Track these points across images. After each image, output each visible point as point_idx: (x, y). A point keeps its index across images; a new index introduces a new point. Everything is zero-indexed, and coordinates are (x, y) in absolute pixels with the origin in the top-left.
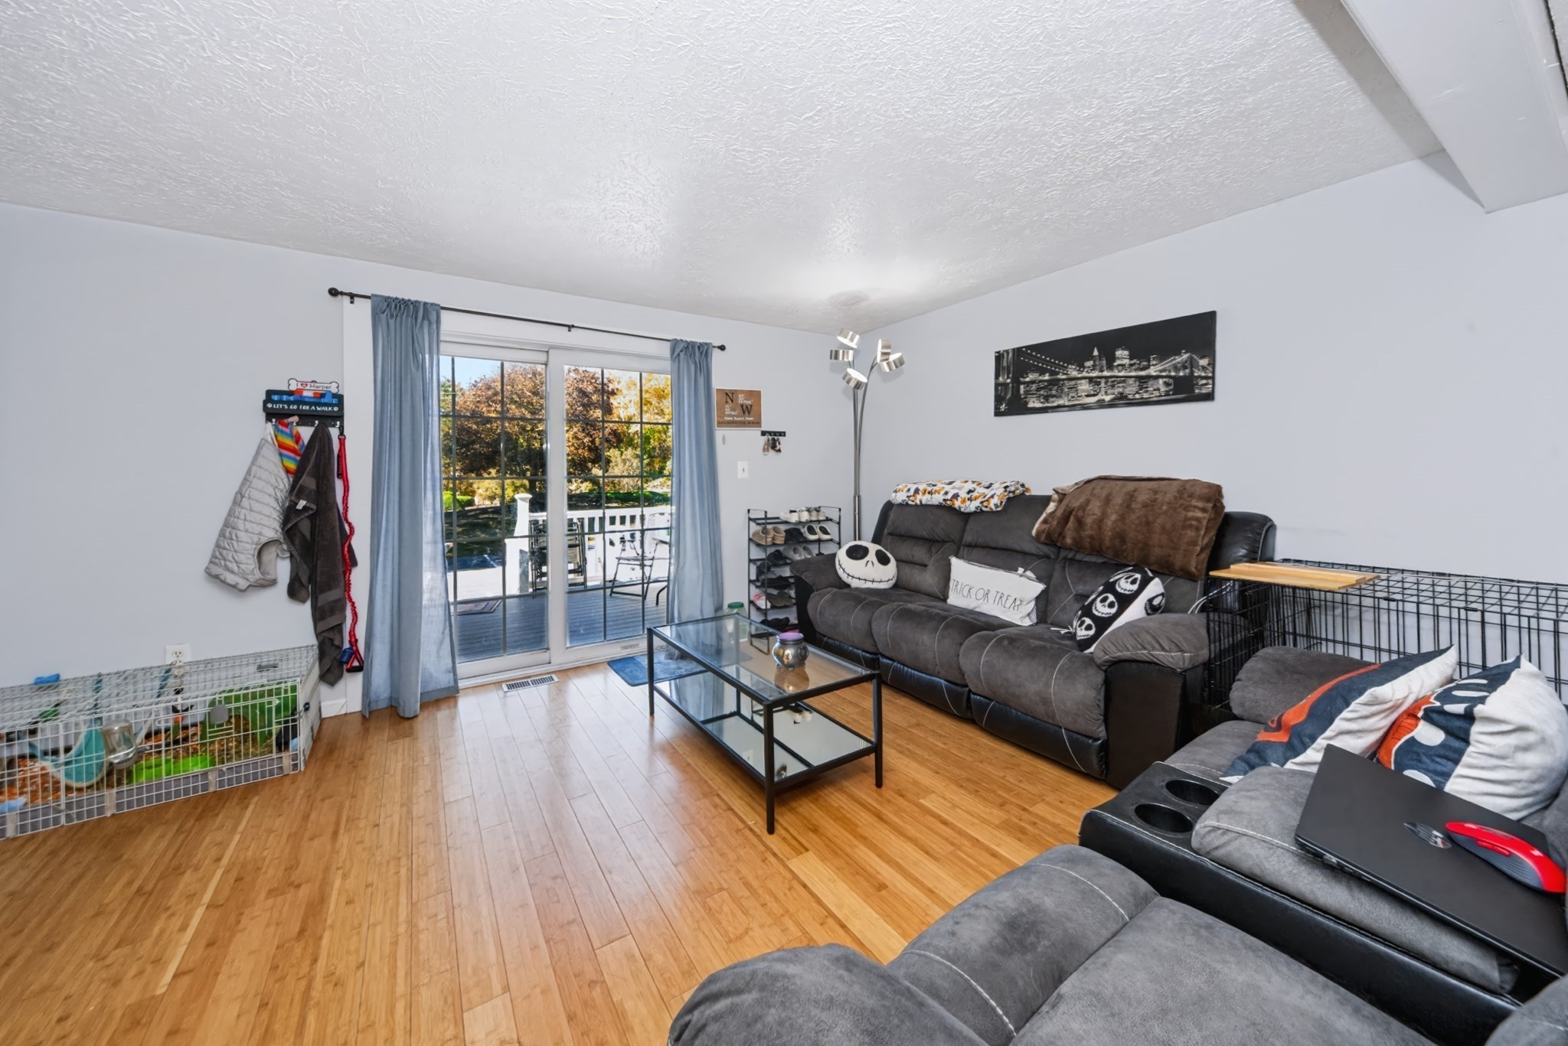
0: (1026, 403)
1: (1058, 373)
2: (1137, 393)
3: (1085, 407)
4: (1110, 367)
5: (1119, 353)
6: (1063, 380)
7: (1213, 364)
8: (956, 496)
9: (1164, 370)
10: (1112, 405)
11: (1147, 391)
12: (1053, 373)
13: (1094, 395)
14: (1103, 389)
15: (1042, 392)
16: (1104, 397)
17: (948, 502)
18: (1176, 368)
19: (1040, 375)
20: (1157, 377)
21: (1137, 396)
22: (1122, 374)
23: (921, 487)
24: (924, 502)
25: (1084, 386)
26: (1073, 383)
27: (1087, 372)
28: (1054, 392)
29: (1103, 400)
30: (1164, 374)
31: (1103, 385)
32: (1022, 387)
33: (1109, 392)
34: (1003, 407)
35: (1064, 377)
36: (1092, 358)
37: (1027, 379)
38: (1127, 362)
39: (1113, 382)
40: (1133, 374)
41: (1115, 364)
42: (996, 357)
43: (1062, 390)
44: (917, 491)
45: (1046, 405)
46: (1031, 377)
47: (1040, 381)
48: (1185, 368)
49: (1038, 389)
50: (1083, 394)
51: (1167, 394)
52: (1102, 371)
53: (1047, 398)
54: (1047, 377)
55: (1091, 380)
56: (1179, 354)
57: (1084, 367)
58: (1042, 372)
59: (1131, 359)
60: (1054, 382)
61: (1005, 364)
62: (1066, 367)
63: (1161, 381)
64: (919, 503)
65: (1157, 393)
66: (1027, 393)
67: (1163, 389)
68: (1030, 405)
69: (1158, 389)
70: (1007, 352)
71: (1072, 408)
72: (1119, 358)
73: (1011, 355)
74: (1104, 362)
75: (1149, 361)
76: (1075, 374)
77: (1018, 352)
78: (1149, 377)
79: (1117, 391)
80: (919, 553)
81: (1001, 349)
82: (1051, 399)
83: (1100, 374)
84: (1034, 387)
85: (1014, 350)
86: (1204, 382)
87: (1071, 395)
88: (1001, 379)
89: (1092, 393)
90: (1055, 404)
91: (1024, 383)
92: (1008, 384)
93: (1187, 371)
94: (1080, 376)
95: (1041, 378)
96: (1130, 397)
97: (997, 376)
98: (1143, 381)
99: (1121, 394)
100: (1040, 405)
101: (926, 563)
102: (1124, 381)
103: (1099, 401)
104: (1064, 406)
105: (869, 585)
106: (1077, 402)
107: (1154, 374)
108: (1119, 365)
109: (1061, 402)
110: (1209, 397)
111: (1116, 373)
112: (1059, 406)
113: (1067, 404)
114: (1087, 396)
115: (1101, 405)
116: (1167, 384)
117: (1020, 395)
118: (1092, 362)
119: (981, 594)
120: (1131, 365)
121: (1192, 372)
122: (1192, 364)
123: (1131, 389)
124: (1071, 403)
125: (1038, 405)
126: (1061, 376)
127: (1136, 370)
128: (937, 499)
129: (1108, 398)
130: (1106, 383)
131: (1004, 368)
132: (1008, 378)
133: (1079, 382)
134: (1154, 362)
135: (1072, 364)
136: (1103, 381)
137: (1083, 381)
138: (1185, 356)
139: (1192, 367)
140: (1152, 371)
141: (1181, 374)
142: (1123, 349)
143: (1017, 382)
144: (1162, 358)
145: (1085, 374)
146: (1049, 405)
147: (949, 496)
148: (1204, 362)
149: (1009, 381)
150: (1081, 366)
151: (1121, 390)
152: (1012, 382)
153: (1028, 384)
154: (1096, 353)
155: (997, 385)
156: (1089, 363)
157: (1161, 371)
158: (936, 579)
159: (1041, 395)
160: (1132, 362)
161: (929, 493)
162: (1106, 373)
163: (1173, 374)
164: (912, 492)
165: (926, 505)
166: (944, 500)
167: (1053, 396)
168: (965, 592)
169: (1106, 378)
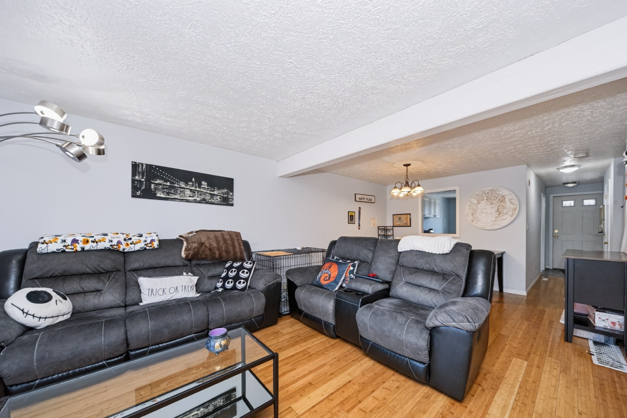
0: (156, 194)
1: (175, 184)
2: (210, 199)
3: (188, 201)
4: (200, 187)
5: (203, 183)
6: (177, 187)
7: (233, 195)
8: (119, 243)
9: (219, 193)
10: (200, 202)
11: (213, 199)
12: (171, 183)
13: (192, 197)
14: (196, 195)
15: (165, 190)
16: (197, 198)
17: (115, 247)
18: (223, 193)
19: (164, 182)
20: (217, 195)
21: (210, 200)
22: (204, 191)
23: (80, 238)
24: (86, 249)
25: (188, 192)
26: (182, 190)
27: (189, 186)
28: (172, 192)
29: (197, 200)
30: (219, 195)
31: (196, 193)
32: (153, 185)
33: (199, 197)
34: (139, 193)
35: (178, 186)
36: (192, 181)
37: (156, 182)
38: (206, 187)
39: (201, 193)
40: (209, 192)
41: (202, 186)
42: (132, 165)
43: (177, 192)
44: (75, 241)
45: (168, 197)
46: (158, 181)
47: (164, 185)
48: (226, 194)
49: (163, 188)
50: (188, 195)
51: (220, 202)
52: (196, 188)
53: (168, 194)
54: (168, 184)
55: (191, 190)
56: (224, 189)
57: (188, 184)
58: (166, 181)
59: (208, 186)
60: (171, 187)
61: (140, 170)
62: (179, 182)
63: (218, 197)
64: (79, 249)
65: (217, 201)
66: (155, 189)
67: (219, 200)
68: (158, 195)
69: (218, 200)
70: (142, 164)
71: (182, 200)
72: (203, 185)
73: (144, 167)
74: (197, 185)
75: (214, 189)
76: (183, 186)
77: (149, 167)
78: (214, 195)
79: (202, 197)
80: (90, 284)
81: (138, 161)
82: (171, 195)
83: (195, 189)
84: (161, 187)
85: (147, 165)
86: (231, 200)
87: (181, 195)
88: (137, 178)
89: (192, 196)
90: (173, 197)
91: (154, 183)
92: (143, 181)
93: (227, 195)
94: (186, 187)
95: (165, 183)
96: (207, 200)
97: (134, 174)
98: (212, 195)
99: (204, 198)
100: (164, 196)
101: (100, 288)
102: (205, 194)
103: (194, 200)
104: (178, 199)
105: (61, 319)
106: (184, 198)
107: (216, 194)
108: (203, 187)
109: (176, 197)
110: (232, 205)
111: (202, 190)
112: (175, 199)
113: (179, 198)
114: (189, 197)
115: (195, 201)
116: (220, 198)
117: (152, 189)
118: (192, 183)
119: (172, 290)
120: (208, 189)
121: (228, 196)
122: (228, 194)
123: (208, 197)
124: (181, 198)
125: (163, 196)
126: (176, 185)
127: (210, 191)
128: (101, 246)
129: (198, 199)
130: (198, 193)
131: (139, 172)
132: (142, 178)
133: (185, 190)
134: (216, 190)
135: (182, 182)
136: (196, 192)
137: (187, 190)
138: (226, 190)
139: (228, 195)
140: (215, 193)
141: (225, 196)
142: (205, 182)
143: (149, 182)
144: (219, 189)
145: (188, 187)
146: (170, 197)
147: (115, 242)
148: (231, 194)
149: (143, 180)
150: (187, 184)
151: (204, 197)
152: (146, 181)
153: (157, 184)
154: (193, 180)
155: (133, 181)
156: (190, 183)
157: (218, 193)
158: (117, 295)
159: (164, 192)
160: (208, 187)
161: (93, 242)
162: (198, 189)
163: (222, 195)
164: (69, 242)
165: (88, 251)
166: (111, 245)
167: (172, 193)
168: (161, 292)
169: (198, 191)
